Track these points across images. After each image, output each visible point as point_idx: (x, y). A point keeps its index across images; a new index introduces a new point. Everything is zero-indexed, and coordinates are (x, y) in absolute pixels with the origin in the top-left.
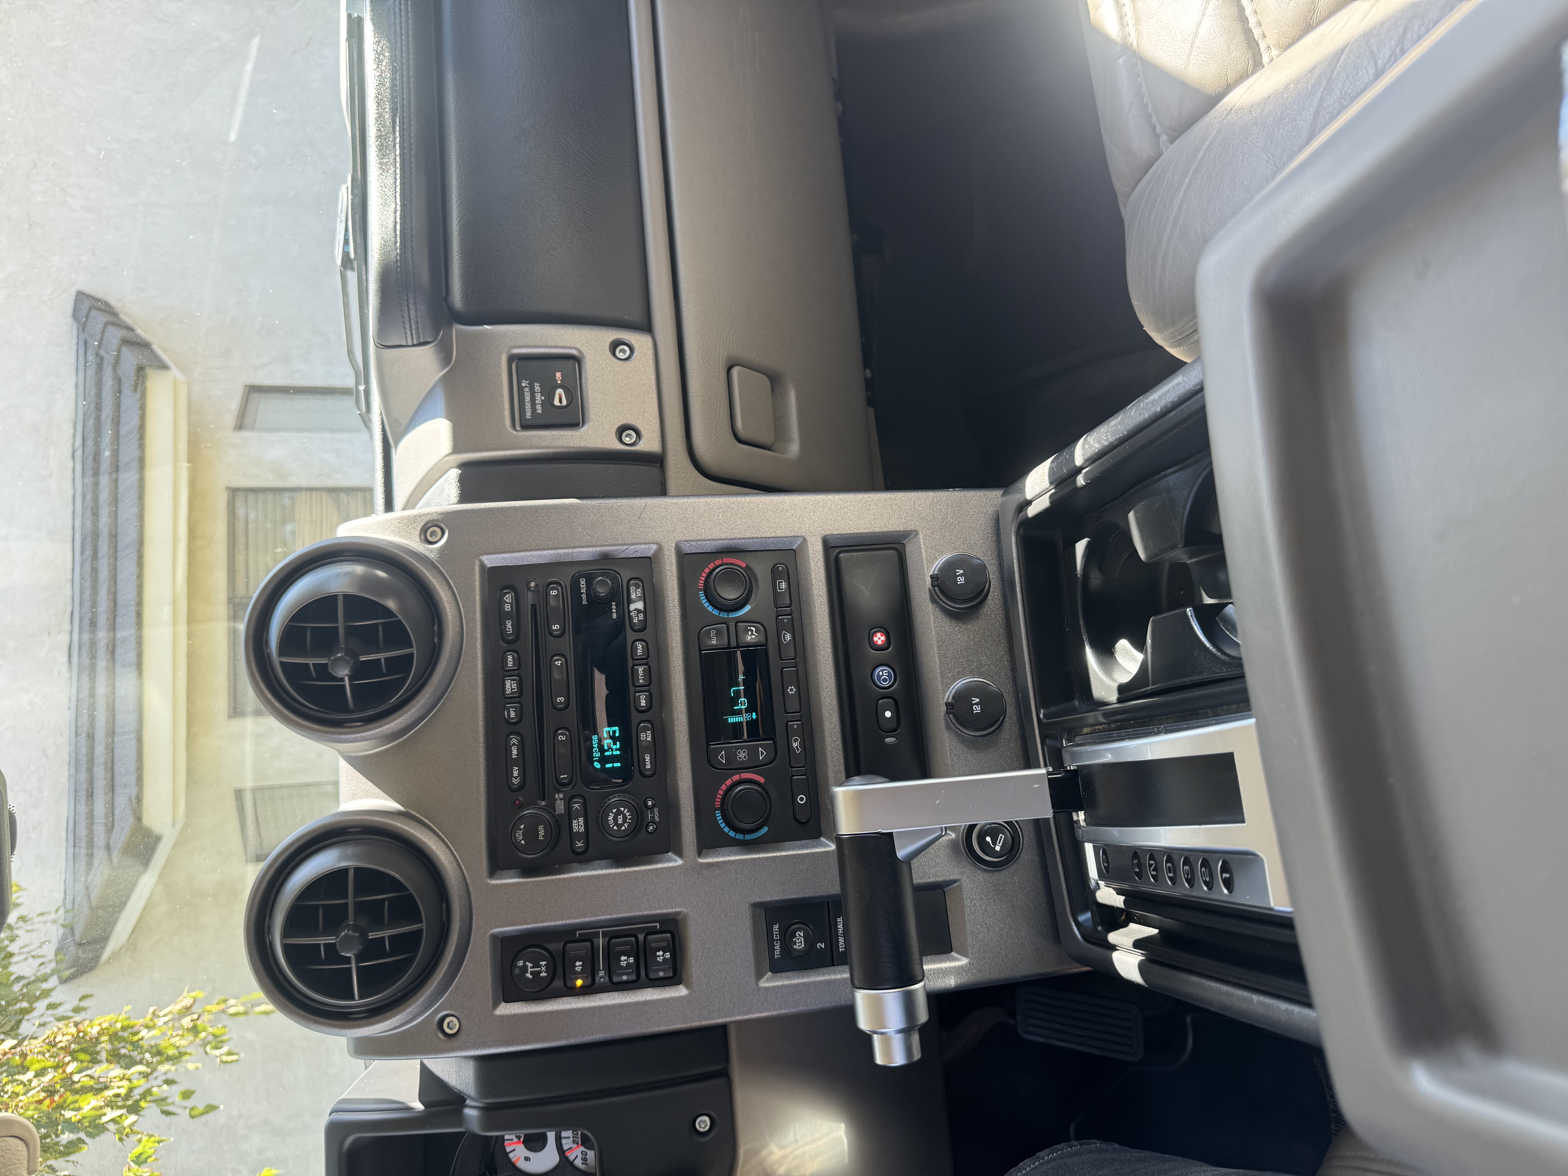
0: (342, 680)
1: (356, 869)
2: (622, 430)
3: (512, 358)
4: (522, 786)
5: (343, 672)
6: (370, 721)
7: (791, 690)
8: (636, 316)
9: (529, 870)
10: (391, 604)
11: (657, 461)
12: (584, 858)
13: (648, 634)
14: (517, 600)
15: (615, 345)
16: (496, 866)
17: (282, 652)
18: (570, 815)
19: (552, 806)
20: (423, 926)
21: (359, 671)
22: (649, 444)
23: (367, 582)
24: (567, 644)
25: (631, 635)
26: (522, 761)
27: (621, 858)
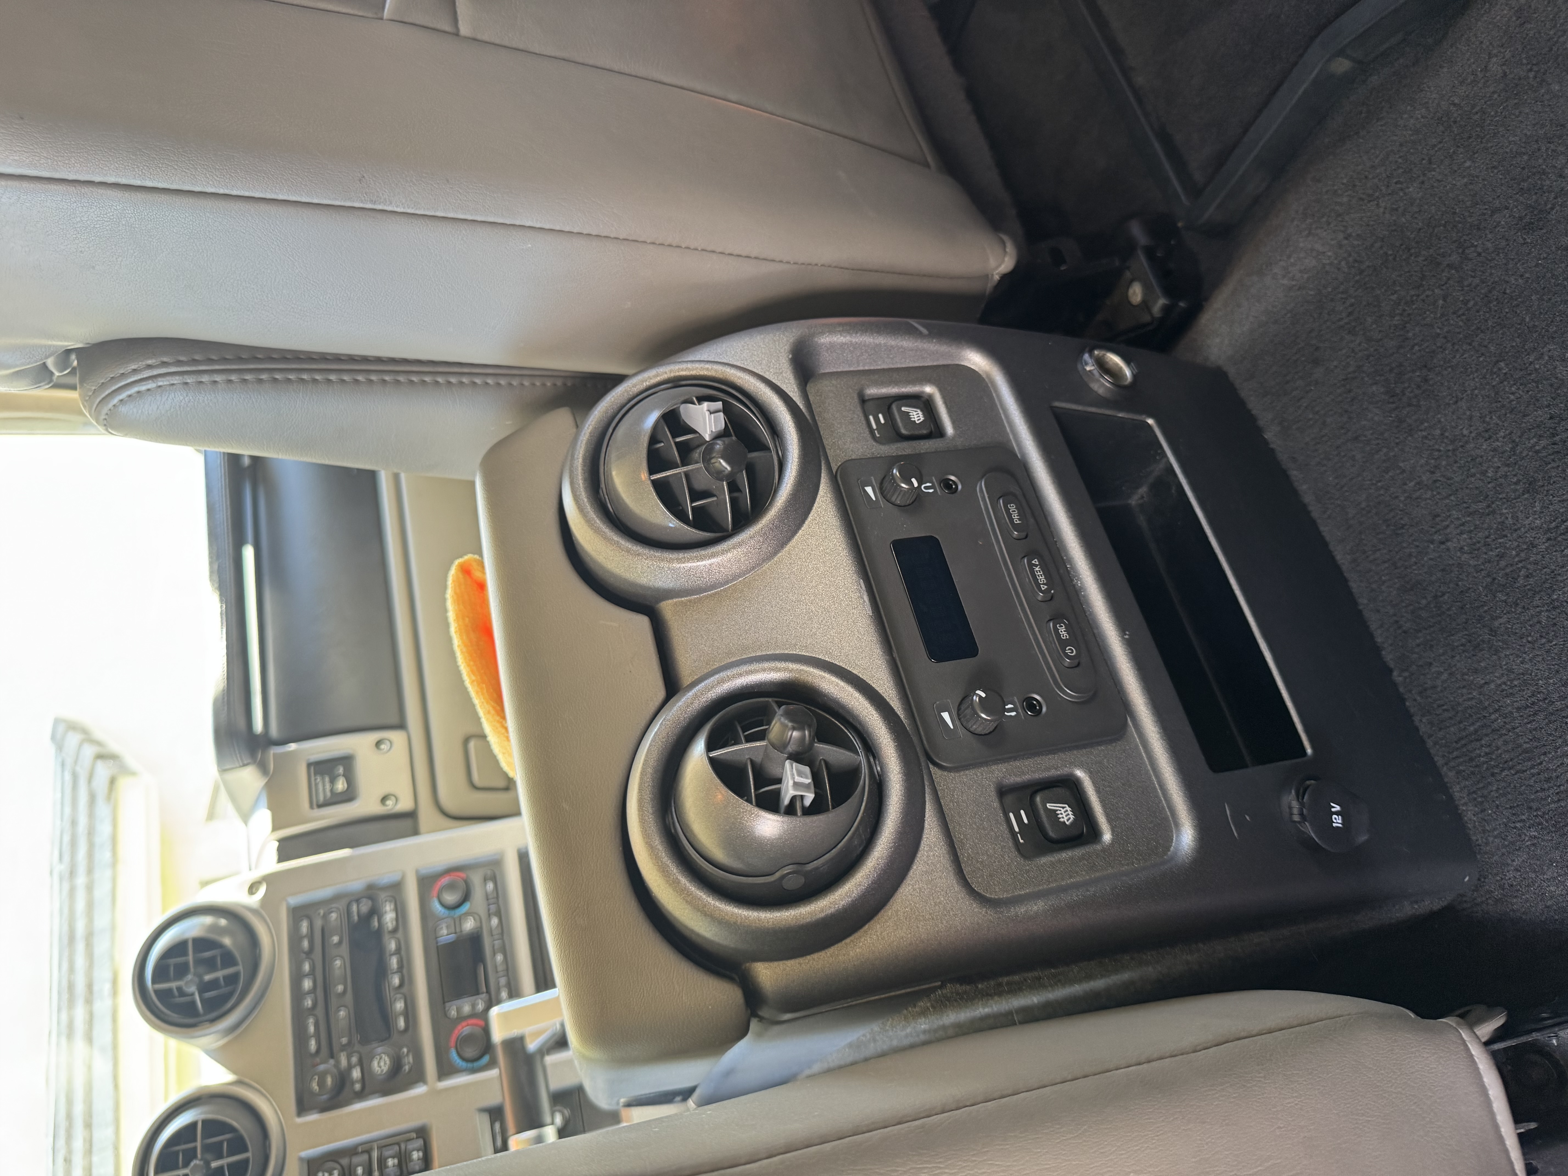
0: (193, 994)
1: (204, 1122)
2: (384, 800)
3: (309, 765)
4: (318, 1051)
5: (193, 989)
6: (213, 1021)
7: (499, 958)
8: (394, 720)
9: (324, 1109)
10: (227, 941)
11: (411, 815)
12: (361, 1095)
13: (400, 934)
14: (311, 927)
15: (378, 744)
16: (302, 1108)
17: (154, 981)
18: (350, 1067)
19: (338, 1063)
20: (249, 1155)
21: (204, 988)
22: (405, 804)
23: (213, 928)
24: (345, 950)
25: (386, 937)
26: (317, 1034)
27: (386, 1091)
